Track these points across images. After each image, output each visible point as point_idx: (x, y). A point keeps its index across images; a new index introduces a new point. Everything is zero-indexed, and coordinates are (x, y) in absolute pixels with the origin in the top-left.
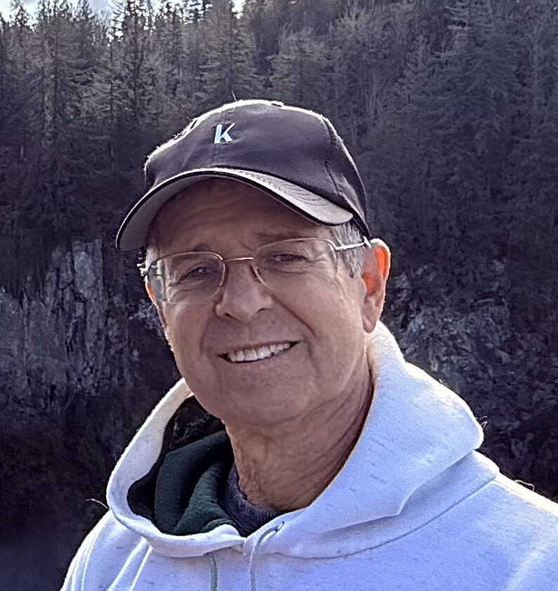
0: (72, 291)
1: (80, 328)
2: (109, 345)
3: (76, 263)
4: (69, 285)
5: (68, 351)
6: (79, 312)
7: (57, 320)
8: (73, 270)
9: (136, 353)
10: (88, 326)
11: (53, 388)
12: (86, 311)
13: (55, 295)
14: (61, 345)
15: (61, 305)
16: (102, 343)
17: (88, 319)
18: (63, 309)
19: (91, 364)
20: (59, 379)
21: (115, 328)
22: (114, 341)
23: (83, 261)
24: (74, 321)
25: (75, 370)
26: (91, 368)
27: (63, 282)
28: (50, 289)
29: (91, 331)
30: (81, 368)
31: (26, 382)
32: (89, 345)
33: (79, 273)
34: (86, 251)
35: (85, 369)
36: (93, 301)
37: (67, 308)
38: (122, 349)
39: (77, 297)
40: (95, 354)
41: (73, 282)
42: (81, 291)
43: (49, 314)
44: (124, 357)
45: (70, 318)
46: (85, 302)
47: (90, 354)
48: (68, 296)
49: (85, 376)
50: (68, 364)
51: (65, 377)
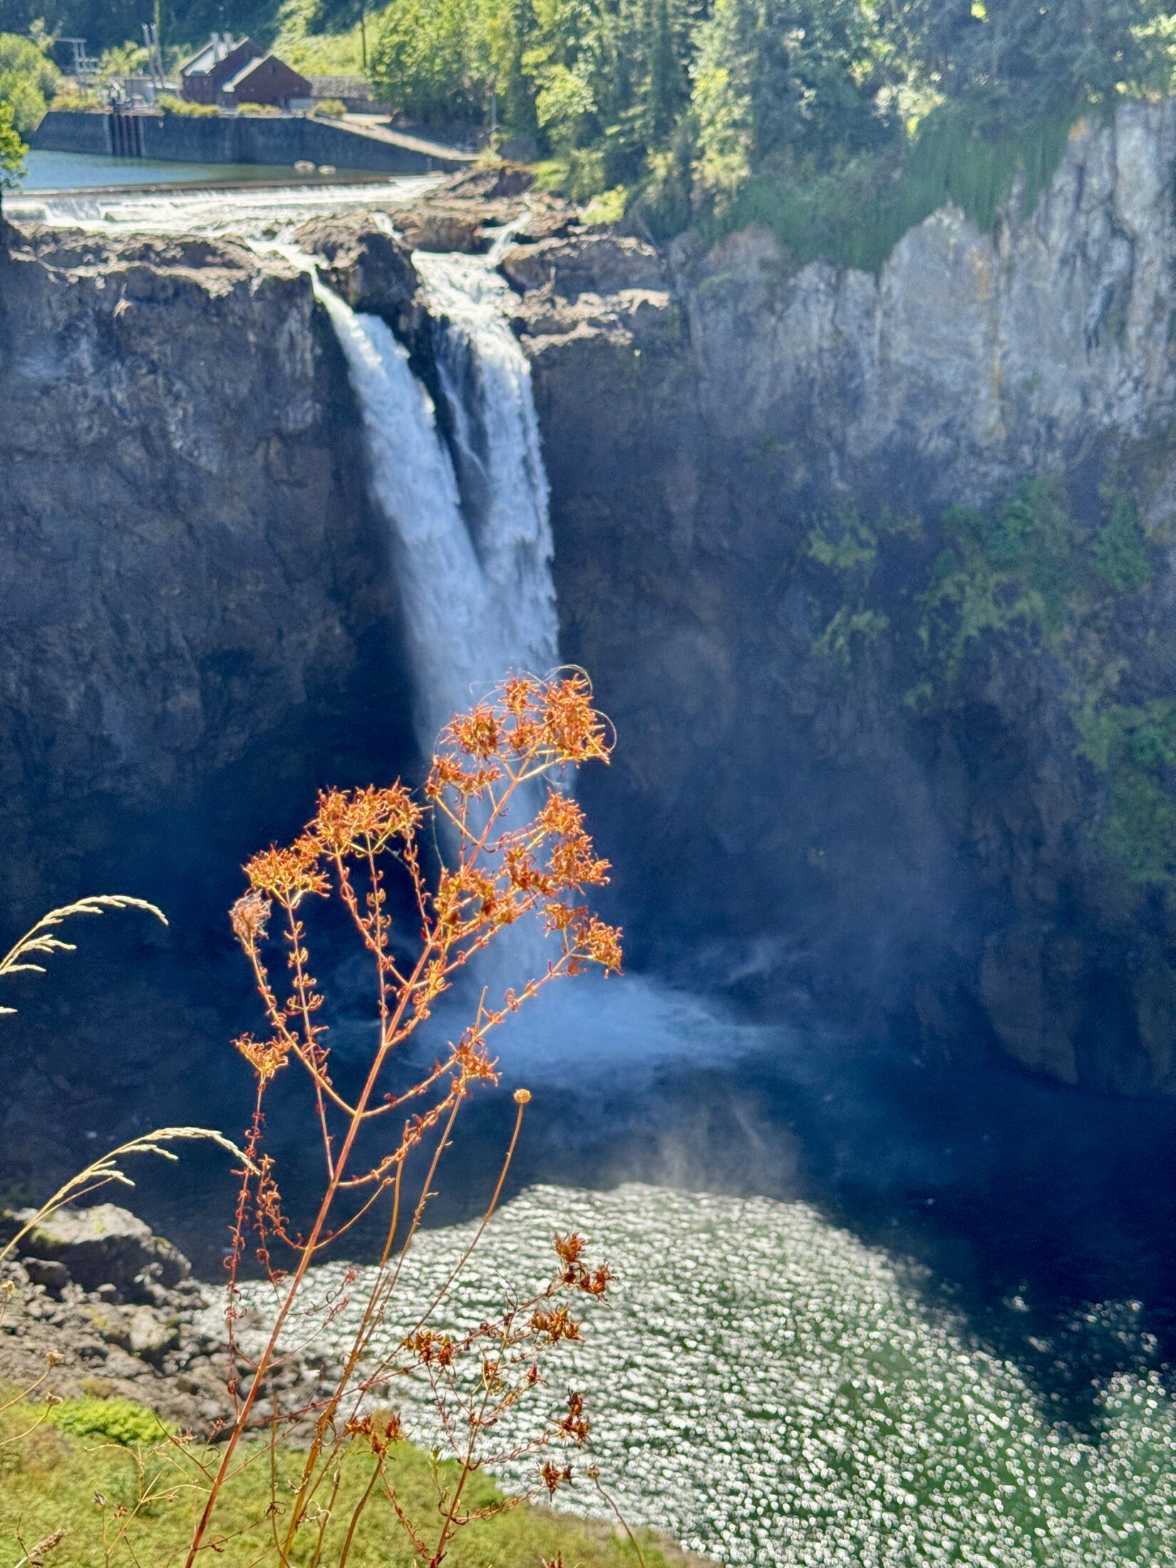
0: (1109, 216)
1: (1119, 296)
3: (1120, 153)
4: (1102, 202)
5: (1089, 345)
6: (1119, 259)
7: (1070, 280)
8: (1114, 169)
10: (1136, 292)
11: (1051, 424)
12: (1133, 262)
13: (1071, 223)
14: (1075, 334)
15: (1082, 247)
16: (1162, 327)
17: (1138, 275)
18: (1085, 257)
19: (1136, 372)
20: (1065, 405)
23: (1136, 150)
24: (1107, 281)
25: (1100, 383)
26: (1137, 382)
27: (1091, 195)
28: (1060, 211)
29: (1142, 302)
30: (1113, 380)
31: (996, 413)
32: (1134, 332)
33: (1127, 176)
34: (1145, 126)
35: (1123, 383)
36: (1150, 237)
37: (1093, 252)
39: (1116, 229)
40: (1146, 352)
41: (1111, 197)
42: (1128, 217)
43: (1055, 265)
45: (1099, 274)
46: (1133, 240)
47: (1136, 352)
48: (1098, 227)
49: (1121, 399)
50: (1086, 372)
51: (1078, 400)
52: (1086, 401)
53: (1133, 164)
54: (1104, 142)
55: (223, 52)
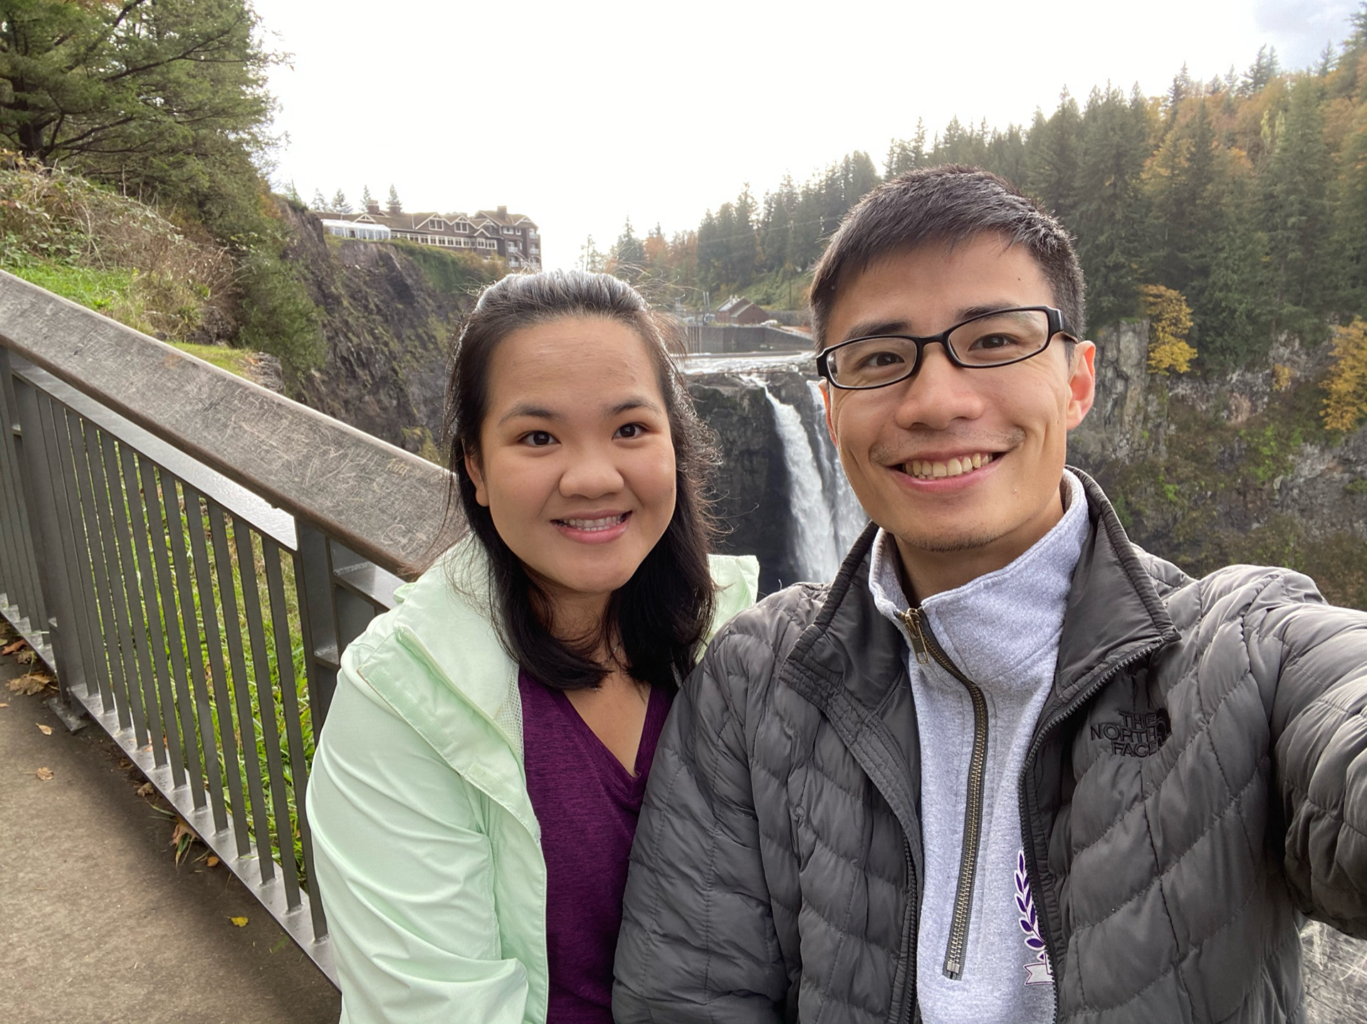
0: (1115, 369)
1: (1119, 402)
2: (1146, 419)
3: (1122, 343)
4: (1113, 363)
5: (1106, 423)
6: (1120, 386)
8: (1119, 350)
9: (1173, 427)
10: (1128, 401)
11: (1086, 457)
12: (1126, 388)
14: (1099, 419)
15: (1103, 382)
16: (1140, 417)
17: (1129, 394)
19: (1128, 436)
21: (1154, 404)
22: (1153, 415)
23: (1129, 341)
24: (1114, 396)
25: (1110, 440)
26: (1127, 440)
27: (1108, 360)
29: (1130, 407)
30: (1117, 439)
32: (1126, 419)
33: (1125, 352)
34: (1134, 331)
35: (1121, 441)
36: (1135, 378)
37: (1107, 384)
38: (1160, 424)
39: (1120, 375)
40: (1133, 427)
41: (1117, 360)
42: (1125, 369)
44: (1161, 430)
45: (1111, 393)
46: (1126, 379)
47: (1127, 427)
48: (1110, 373)
49: (1121, 448)
50: (1104, 435)
51: (1100, 446)
52: (1103, 447)
53: (1127, 347)
54: (1114, 338)
55: (734, 301)
